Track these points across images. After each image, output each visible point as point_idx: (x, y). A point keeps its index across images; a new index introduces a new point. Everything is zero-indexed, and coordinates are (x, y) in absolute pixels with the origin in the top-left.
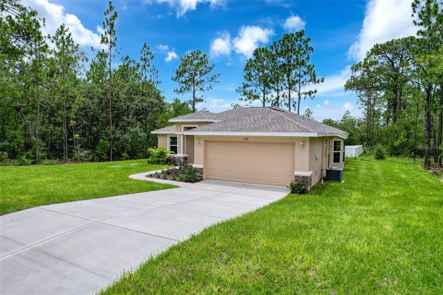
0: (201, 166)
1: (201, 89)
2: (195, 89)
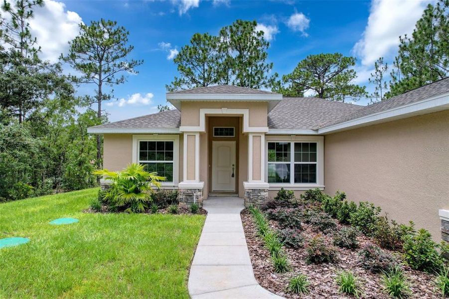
1: (109, 80)
2: (102, 79)
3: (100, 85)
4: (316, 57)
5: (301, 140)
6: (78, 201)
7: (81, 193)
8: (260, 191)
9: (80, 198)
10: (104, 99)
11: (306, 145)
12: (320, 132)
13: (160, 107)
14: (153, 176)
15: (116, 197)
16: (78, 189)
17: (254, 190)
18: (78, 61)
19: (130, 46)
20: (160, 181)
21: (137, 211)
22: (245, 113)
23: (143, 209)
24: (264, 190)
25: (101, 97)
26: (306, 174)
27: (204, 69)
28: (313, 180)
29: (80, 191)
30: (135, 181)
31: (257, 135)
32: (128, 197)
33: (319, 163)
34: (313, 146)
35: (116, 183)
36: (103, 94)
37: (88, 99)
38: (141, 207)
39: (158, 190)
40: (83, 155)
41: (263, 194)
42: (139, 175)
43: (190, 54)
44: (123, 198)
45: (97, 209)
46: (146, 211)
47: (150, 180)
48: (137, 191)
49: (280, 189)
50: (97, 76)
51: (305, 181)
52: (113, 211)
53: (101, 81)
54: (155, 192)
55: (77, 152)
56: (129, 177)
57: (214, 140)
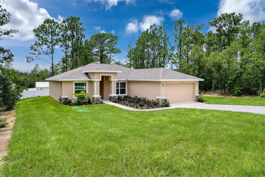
5: (122, 82)
11: (123, 83)
12: (128, 80)
17: (114, 97)
22: (112, 75)
26: (123, 91)
28: (125, 93)
31: (114, 82)
33: (126, 88)
34: (125, 83)
41: (116, 97)
51: (123, 93)
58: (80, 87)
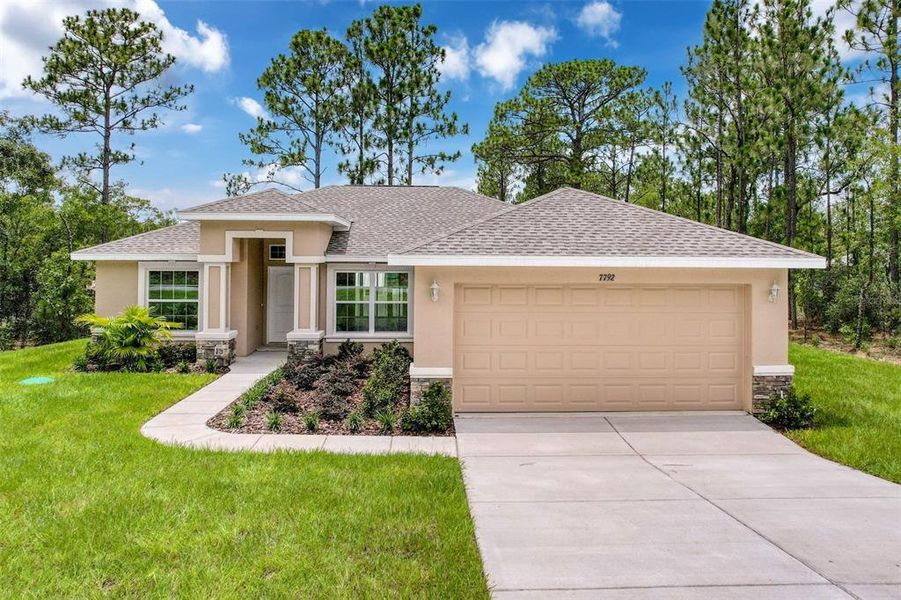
0: (442, 372)
1: (126, 124)
2: (111, 124)
3: (107, 137)
4: (561, 69)
6: (56, 358)
7: (62, 348)
8: (307, 343)
9: (59, 354)
10: (117, 160)
13: (229, 178)
14: (161, 321)
15: (108, 353)
16: (61, 341)
17: (299, 342)
18: (62, 88)
19: (169, 55)
20: (171, 328)
21: (136, 370)
22: (288, 236)
23: (144, 367)
24: (312, 343)
25: (107, 158)
27: (317, 101)
29: (62, 344)
30: (133, 330)
31: (305, 267)
32: (124, 352)
35: (108, 333)
36: (113, 152)
37: (82, 159)
38: (142, 364)
39: (168, 342)
40: (70, 279)
41: (311, 347)
42: (139, 322)
43: (287, 75)
44: (118, 352)
45: (82, 367)
46: (149, 369)
47: (155, 328)
48: (136, 344)
49: (345, 340)
50: (101, 120)
52: (103, 369)
53: (108, 129)
54: (164, 345)
55: (59, 273)
56: (125, 325)
57: (272, 265)
58: (173, 288)
